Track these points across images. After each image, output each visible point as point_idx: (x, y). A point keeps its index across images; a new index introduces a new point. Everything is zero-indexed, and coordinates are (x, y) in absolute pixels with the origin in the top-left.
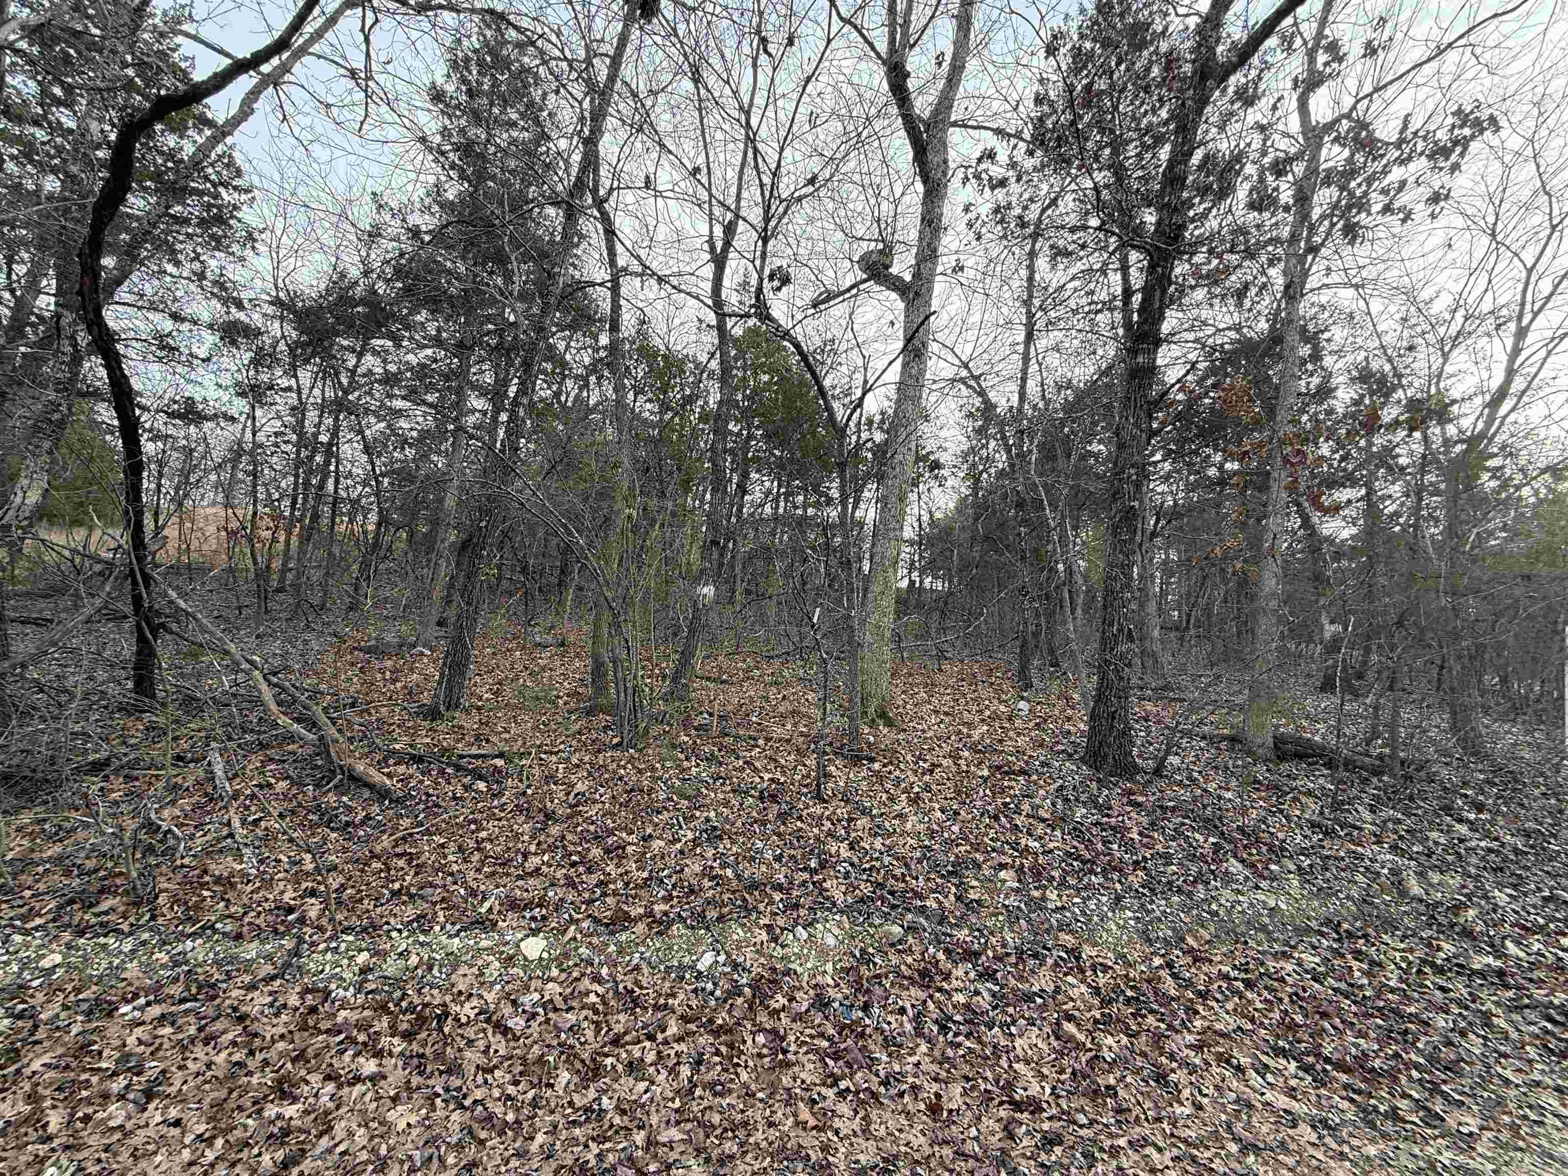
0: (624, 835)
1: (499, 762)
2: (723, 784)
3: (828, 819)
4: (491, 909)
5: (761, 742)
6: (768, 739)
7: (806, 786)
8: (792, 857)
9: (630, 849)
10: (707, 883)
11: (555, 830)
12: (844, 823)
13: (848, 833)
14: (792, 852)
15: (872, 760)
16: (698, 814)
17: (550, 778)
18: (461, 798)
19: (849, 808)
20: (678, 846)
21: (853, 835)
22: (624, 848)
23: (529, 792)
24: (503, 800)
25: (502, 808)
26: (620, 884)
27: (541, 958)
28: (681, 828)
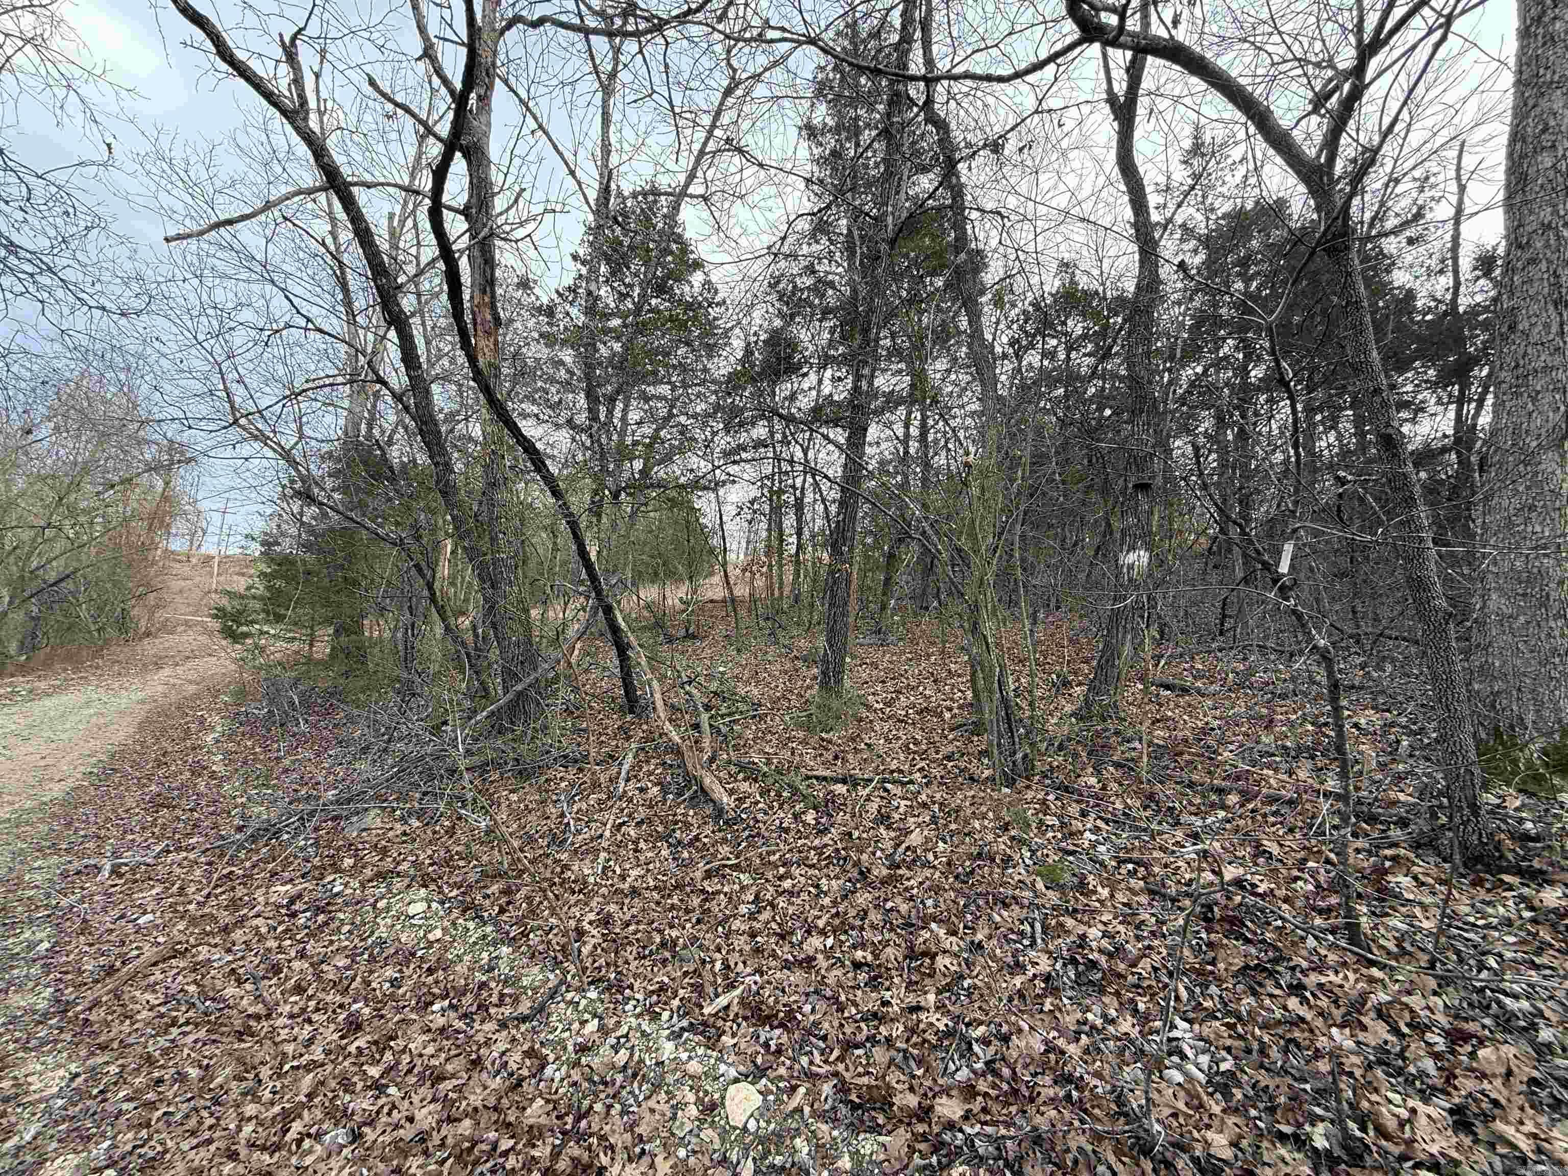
0: (942, 932)
1: (840, 789)
2: (1132, 874)
3: (1381, 1013)
4: (727, 1008)
5: (1233, 799)
6: (1247, 796)
7: (1325, 912)
8: (1260, 1091)
9: (942, 961)
10: (1048, 1089)
11: (863, 898)
12: (1439, 1042)
13: (1450, 1077)
14: (1264, 1079)
15: (1540, 878)
16: (1069, 922)
17: (883, 819)
18: (787, 831)
19: (1452, 997)
20: (1018, 981)
21: (1467, 1084)
22: (933, 957)
23: (856, 834)
24: (826, 839)
25: (819, 850)
26: (898, 1030)
27: (745, 1129)
28: (1033, 944)
